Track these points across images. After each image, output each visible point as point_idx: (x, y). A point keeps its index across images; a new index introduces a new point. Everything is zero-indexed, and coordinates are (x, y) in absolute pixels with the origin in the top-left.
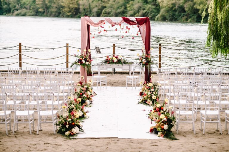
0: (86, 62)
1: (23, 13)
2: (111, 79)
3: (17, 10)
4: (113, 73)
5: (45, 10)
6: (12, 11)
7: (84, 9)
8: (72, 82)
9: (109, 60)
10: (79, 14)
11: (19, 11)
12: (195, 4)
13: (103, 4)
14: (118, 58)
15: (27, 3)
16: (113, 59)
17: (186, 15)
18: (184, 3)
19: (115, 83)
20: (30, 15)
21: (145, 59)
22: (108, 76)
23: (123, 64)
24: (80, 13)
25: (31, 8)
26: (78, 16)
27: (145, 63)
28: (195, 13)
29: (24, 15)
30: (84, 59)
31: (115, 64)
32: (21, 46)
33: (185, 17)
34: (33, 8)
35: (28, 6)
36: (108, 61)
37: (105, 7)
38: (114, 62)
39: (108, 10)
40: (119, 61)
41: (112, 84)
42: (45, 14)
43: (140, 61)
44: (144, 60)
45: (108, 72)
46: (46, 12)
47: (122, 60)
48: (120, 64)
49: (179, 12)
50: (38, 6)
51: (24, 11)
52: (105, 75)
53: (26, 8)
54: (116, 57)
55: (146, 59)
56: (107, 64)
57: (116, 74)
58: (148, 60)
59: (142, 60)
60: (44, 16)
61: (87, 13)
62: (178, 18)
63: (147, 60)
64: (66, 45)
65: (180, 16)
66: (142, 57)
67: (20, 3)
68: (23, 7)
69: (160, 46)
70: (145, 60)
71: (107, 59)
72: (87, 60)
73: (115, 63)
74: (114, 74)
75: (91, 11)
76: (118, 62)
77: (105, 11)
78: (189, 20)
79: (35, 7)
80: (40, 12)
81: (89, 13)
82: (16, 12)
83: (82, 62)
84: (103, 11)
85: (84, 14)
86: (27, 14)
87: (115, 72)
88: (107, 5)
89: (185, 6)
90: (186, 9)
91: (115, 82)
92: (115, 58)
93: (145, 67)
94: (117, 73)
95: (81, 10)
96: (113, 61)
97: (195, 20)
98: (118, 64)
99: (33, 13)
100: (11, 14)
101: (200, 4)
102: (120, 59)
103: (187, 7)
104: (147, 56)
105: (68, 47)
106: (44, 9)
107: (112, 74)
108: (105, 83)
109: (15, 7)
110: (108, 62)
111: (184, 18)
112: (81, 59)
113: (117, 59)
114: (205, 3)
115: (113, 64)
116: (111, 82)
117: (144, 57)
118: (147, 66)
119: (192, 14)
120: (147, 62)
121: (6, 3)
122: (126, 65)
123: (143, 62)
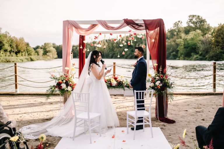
0: (67, 86)
13: (114, 52)
14: (118, 79)
16: (110, 81)
21: (159, 80)
23: (126, 88)
31: (113, 89)
32: (16, 66)
40: (120, 85)
43: (152, 84)
47: (123, 82)
48: (121, 88)
54: (116, 79)
55: (161, 81)
58: (165, 83)
59: (155, 83)
63: (163, 82)
66: (155, 78)
70: (159, 82)
72: (70, 83)
73: (114, 87)
83: (61, 87)
84: (114, 55)
92: (114, 80)
96: (111, 84)
98: (117, 89)
104: (162, 76)
113: (117, 81)
115: (111, 89)
117: (158, 77)
120: (163, 85)
122: (129, 89)
123: (157, 85)
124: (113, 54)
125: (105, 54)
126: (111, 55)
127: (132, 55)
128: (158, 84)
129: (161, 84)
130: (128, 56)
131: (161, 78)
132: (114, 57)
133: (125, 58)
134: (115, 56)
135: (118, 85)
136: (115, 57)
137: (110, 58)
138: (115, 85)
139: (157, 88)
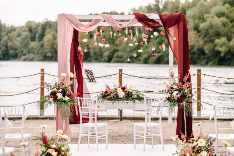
0: (64, 96)
1: (30, 58)
2: (114, 128)
3: (24, 55)
4: (119, 119)
5: (54, 55)
6: (19, 56)
7: (95, 53)
8: (22, 136)
9: (109, 93)
10: (89, 59)
11: (26, 57)
12: (216, 46)
13: (115, 47)
14: (126, 90)
15: (35, 47)
16: (116, 92)
17: (207, 58)
18: (204, 45)
19: (121, 136)
20: (38, 60)
21: (177, 90)
22: (111, 123)
23: (136, 101)
24: (90, 57)
25: (39, 53)
26: (88, 60)
27: (178, 97)
28: (216, 56)
29: (32, 60)
30: (60, 90)
31: (121, 102)
33: (205, 60)
34: (41, 53)
35: (36, 51)
36: (108, 95)
37: (117, 51)
38: (120, 97)
39: (120, 54)
40: (129, 96)
41: (115, 138)
42: (54, 59)
43: (168, 95)
44: (175, 94)
45: (111, 117)
46: (54, 56)
47: (133, 94)
48: (131, 100)
49: (199, 55)
50: (47, 51)
51: (31, 56)
52: (106, 121)
53: (34, 53)
54: (123, 89)
55: (180, 91)
56: (106, 101)
57: (124, 121)
58: (184, 93)
59: (172, 94)
60: (53, 61)
61: (98, 57)
62: (197, 62)
63: (182, 92)
64: (40, 72)
65: (199, 59)
66: (172, 88)
67: (28, 47)
68: (31, 51)
69: (198, 72)
70: (177, 92)
71: (106, 92)
72: (68, 92)
73: (122, 99)
74: (121, 120)
75: (102, 55)
76: (126, 97)
77: (117, 55)
78: (210, 63)
79: (43, 52)
80: (49, 57)
81: (99, 57)
82: (23, 57)
83: (57, 97)
84: (115, 55)
85: (95, 58)
86: (35, 59)
87: (123, 116)
88: (119, 48)
89: (205, 48)
90: (206, 52)
91: (121, 134)
92: (121, 90)
93: (179, 105)
94: (125, 118)
95: (92, 54)
96: (117, 95)
97: (217, 63)
98: (126, 101)
99: (41, 58)
100: (18, 59)
101: (221, 46)
102: (131, 91)
103: (207, 50)
104: (180, 86)
105: (43, 74)
106: (52, 54)
107: (117, 120)
108: (105, 137)
109: (22, 51)
110: (107, 97)
111: (204, 62)
112: (56, 90)
113: (125, 92)
114: (227, 44)
115: (117, 102)
116: (114, 134)
117: (175, 87)
118: (182, 104)
119: (213, 57)
120: (181, 96)
121: (13, 48)
122: (141, 102)
123: (174, 96)
124: (111, 51)
125: (91, 51)
126: (106, 54)
127: (160, 54)
128: (176, 95)
129: (179, 94)
130: (149, 57)
131: (180, 87)
132: (114, 59)
133: (142, 61)
134: (118, 57)
135: (126, 96)
136: (117, 59)
137: (105, 61)
138: (122, 97)
139: (174, 99)
